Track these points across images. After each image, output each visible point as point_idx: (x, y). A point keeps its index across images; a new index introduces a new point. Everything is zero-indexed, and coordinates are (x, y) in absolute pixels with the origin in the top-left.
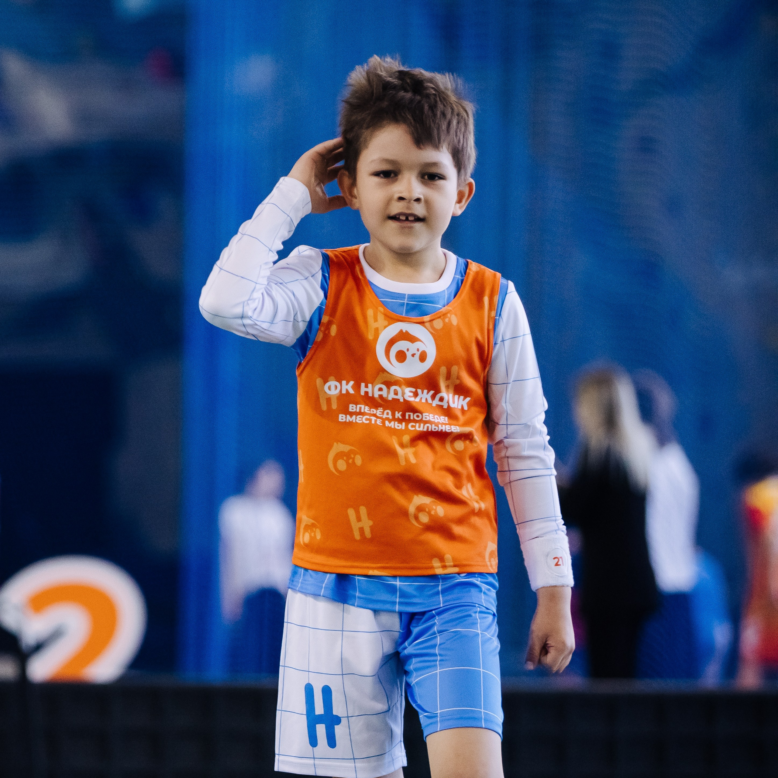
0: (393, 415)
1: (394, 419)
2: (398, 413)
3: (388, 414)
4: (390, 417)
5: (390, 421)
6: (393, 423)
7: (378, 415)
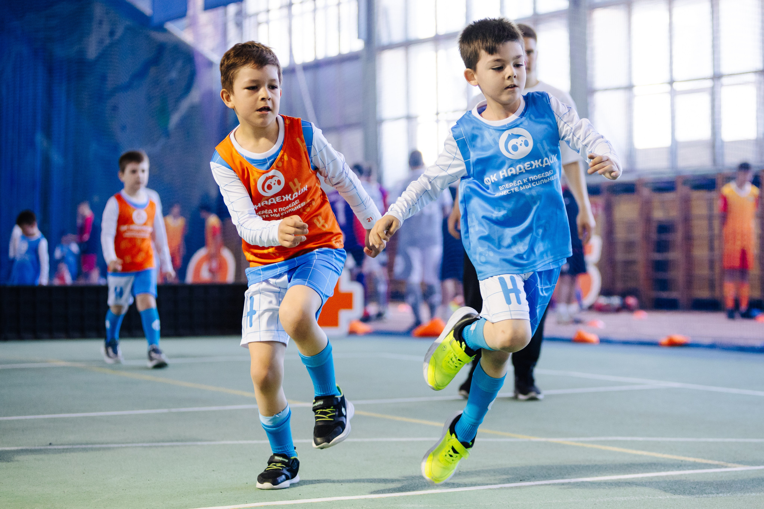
0: (273, 211)
1: (274, 213)
2: (275, 210)
3: (270, 211)
4: (272, 212)
5: (272, 214)
6: (274, 214)
7: (266, 213)
